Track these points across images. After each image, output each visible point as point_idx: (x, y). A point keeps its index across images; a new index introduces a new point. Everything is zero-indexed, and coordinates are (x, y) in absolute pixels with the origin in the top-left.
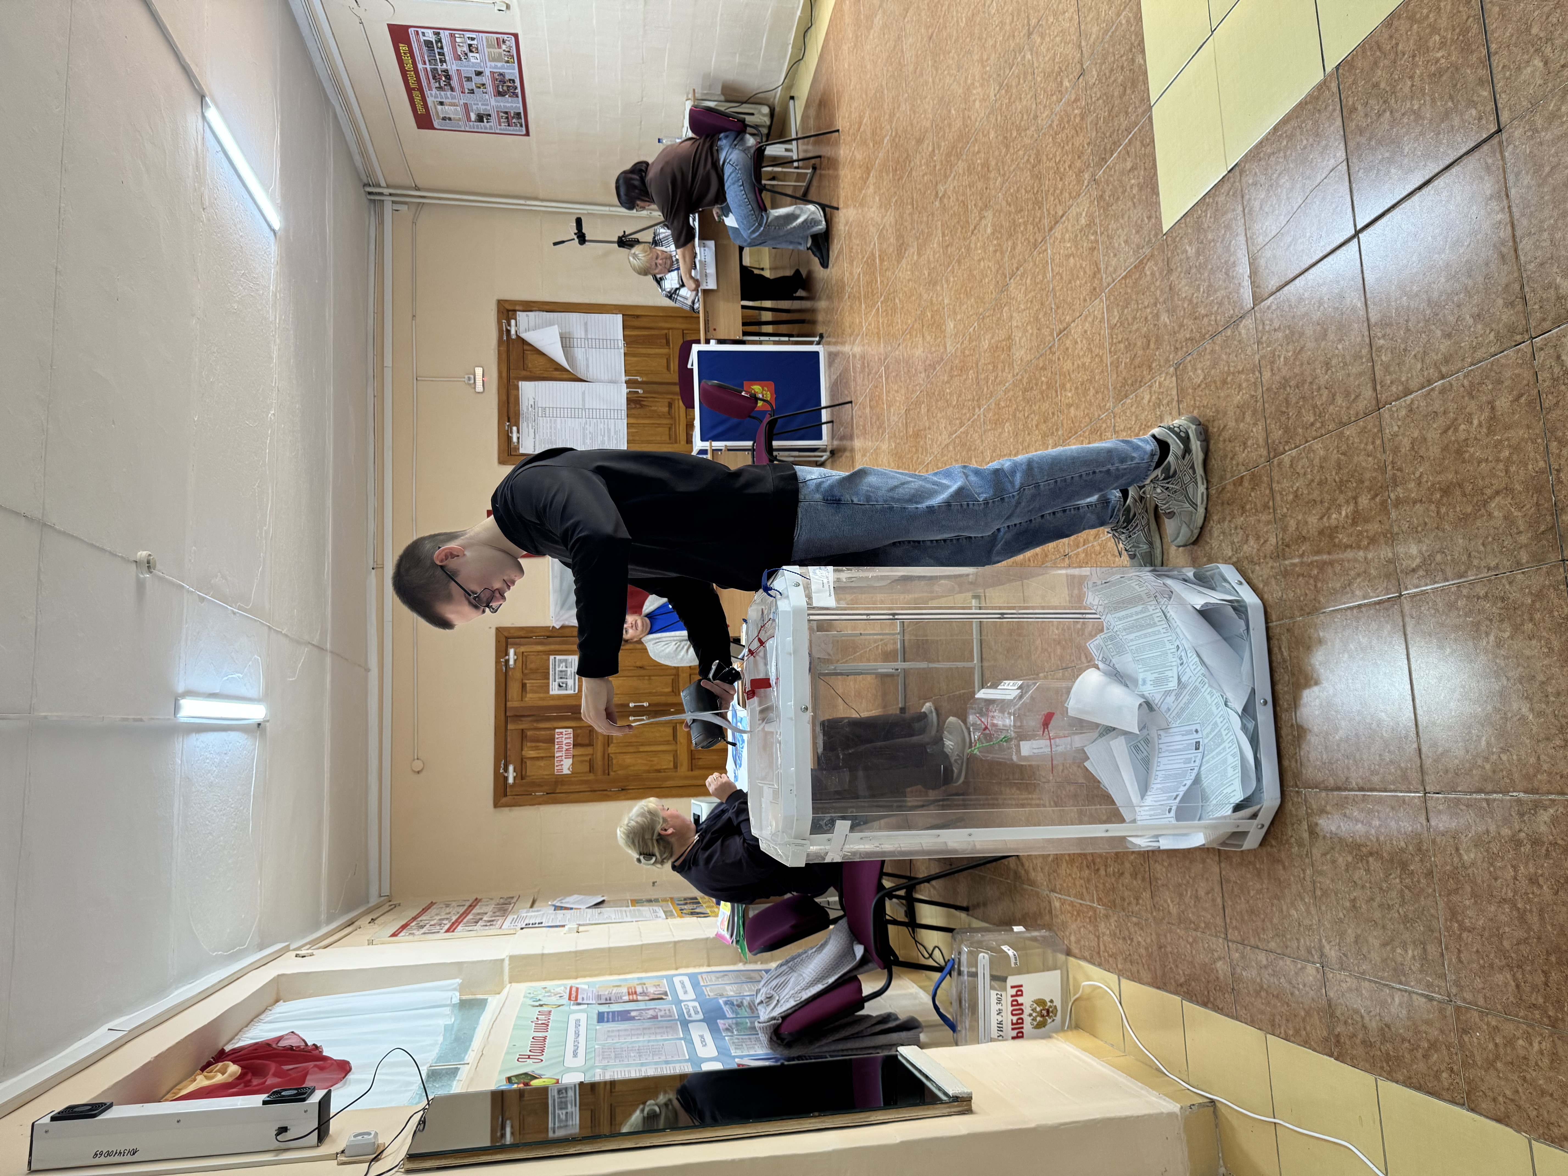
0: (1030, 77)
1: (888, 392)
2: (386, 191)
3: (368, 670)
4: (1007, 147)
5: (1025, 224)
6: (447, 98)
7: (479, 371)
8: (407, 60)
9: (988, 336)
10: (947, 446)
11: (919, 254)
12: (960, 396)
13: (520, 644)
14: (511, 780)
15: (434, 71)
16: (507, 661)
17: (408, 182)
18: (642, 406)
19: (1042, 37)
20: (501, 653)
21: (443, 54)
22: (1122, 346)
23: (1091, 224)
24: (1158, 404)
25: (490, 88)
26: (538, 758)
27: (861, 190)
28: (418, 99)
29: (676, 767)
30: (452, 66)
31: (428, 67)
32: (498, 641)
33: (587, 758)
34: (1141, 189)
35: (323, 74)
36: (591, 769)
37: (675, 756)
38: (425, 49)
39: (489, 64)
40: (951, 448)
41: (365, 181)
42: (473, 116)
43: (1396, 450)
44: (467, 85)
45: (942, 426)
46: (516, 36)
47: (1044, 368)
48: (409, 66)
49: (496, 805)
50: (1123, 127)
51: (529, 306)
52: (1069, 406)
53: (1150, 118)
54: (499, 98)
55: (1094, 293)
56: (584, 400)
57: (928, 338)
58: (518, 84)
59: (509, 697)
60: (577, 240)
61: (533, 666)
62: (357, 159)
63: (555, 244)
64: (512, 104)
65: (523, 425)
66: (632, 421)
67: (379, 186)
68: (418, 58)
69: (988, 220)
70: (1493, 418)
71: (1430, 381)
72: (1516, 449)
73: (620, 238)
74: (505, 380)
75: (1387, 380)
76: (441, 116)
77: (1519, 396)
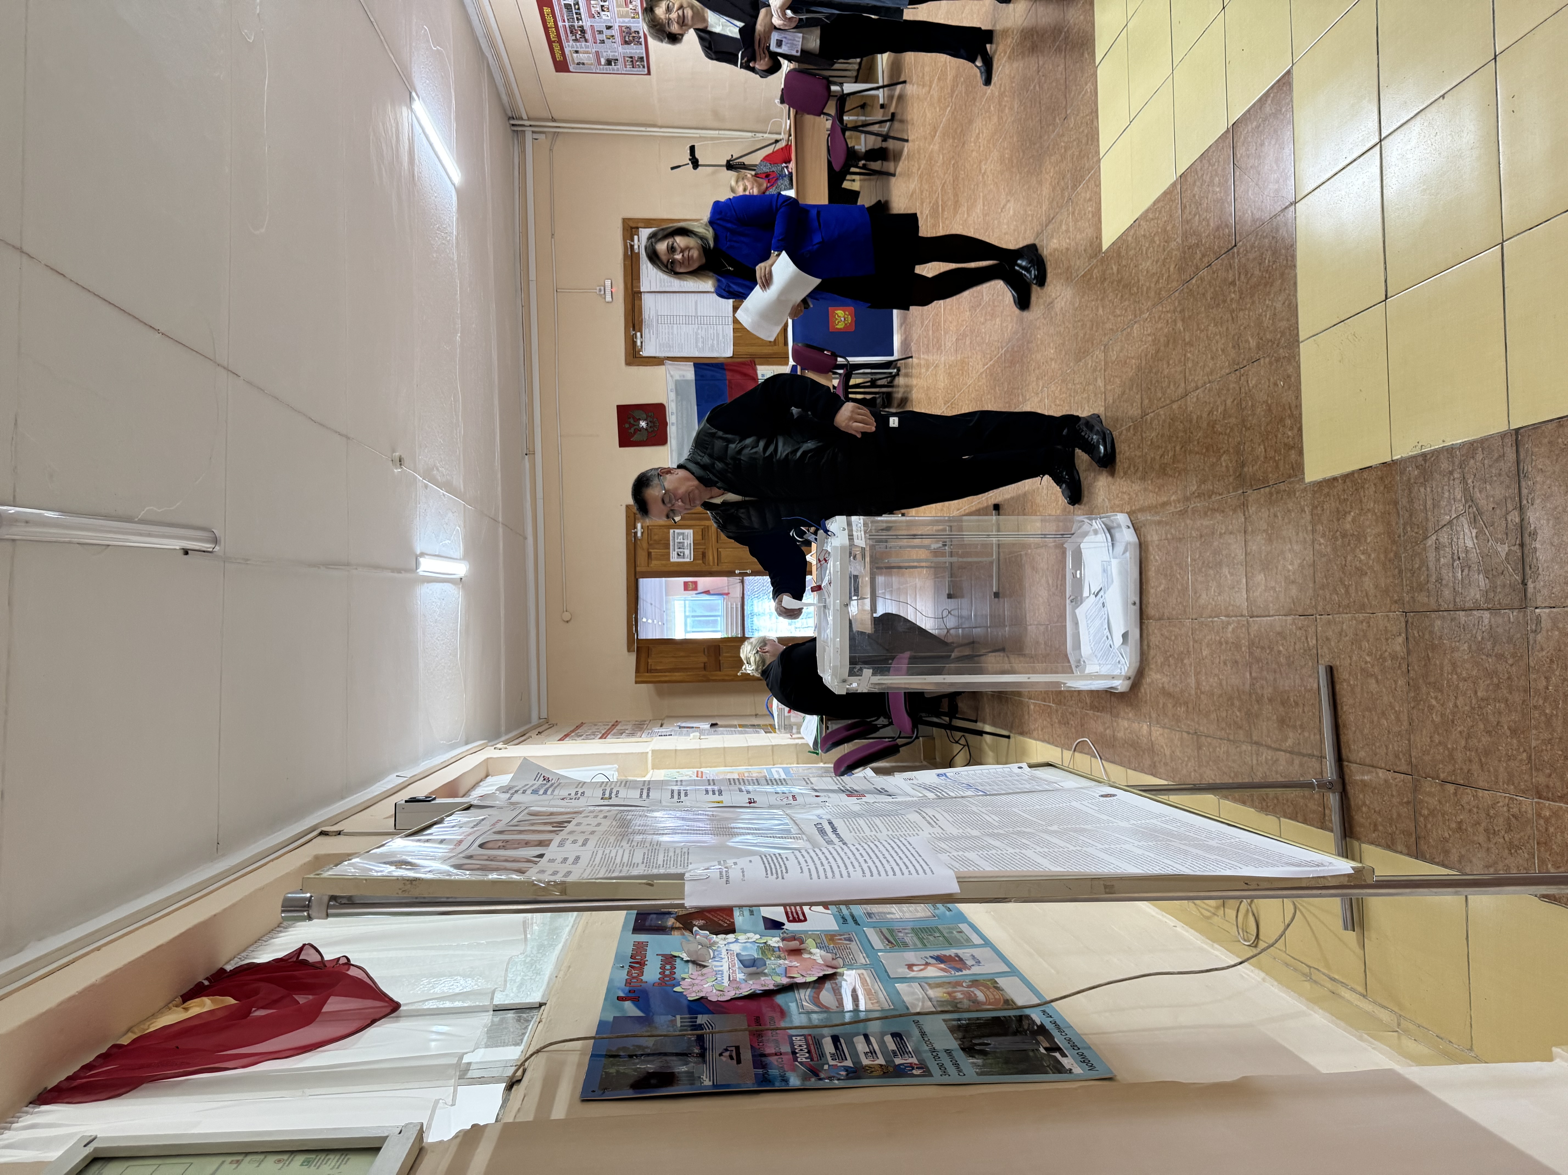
0: (1038, 105)
2: (527, 123)
3: (525, 538)
6: (581, 47)
7: (608, 283)
8: (550, 19)
10: (981, 374)
12: (990, 336)
15: (572, 27)
16: (636, 533)
17: (546, 114)
20: (631, 525)
21: (580, 14)
22: (1080, 324)
23: (1067, 230)
24: (1095, 370)
25: (618, 39)
28: (557, 49)
30: (586, 23)
31: (567, 24)
32: (628, 517)
34: (1093, 216)
38: (565, 10)
39: (617, 20)
41: (510, 115)
42: (603, 61)
44: (599, 37)
48: (551, 24)
49: (629, 650)
50: (1086, 167)
52: (1052, 360)
53: (1100, 167)
54: (626, 46)
55: (1067, 281)
56: (696, 309)
59: (638, 563)
60: (691, 166)
61: (656, 537)
62: (504, 98)
63: (673, 168)
64: (636, 51)
65: (646, 331)
67: (522, 119)
68: (559, 18)
69: (1011, 205)
70: (1225, 410)
71: (1205, 384)
72: (1232, 429)
73: (728, 162)
74: (630, 291)
75: (1190, 378)
76: (576, 62)
77: (1234, 400)
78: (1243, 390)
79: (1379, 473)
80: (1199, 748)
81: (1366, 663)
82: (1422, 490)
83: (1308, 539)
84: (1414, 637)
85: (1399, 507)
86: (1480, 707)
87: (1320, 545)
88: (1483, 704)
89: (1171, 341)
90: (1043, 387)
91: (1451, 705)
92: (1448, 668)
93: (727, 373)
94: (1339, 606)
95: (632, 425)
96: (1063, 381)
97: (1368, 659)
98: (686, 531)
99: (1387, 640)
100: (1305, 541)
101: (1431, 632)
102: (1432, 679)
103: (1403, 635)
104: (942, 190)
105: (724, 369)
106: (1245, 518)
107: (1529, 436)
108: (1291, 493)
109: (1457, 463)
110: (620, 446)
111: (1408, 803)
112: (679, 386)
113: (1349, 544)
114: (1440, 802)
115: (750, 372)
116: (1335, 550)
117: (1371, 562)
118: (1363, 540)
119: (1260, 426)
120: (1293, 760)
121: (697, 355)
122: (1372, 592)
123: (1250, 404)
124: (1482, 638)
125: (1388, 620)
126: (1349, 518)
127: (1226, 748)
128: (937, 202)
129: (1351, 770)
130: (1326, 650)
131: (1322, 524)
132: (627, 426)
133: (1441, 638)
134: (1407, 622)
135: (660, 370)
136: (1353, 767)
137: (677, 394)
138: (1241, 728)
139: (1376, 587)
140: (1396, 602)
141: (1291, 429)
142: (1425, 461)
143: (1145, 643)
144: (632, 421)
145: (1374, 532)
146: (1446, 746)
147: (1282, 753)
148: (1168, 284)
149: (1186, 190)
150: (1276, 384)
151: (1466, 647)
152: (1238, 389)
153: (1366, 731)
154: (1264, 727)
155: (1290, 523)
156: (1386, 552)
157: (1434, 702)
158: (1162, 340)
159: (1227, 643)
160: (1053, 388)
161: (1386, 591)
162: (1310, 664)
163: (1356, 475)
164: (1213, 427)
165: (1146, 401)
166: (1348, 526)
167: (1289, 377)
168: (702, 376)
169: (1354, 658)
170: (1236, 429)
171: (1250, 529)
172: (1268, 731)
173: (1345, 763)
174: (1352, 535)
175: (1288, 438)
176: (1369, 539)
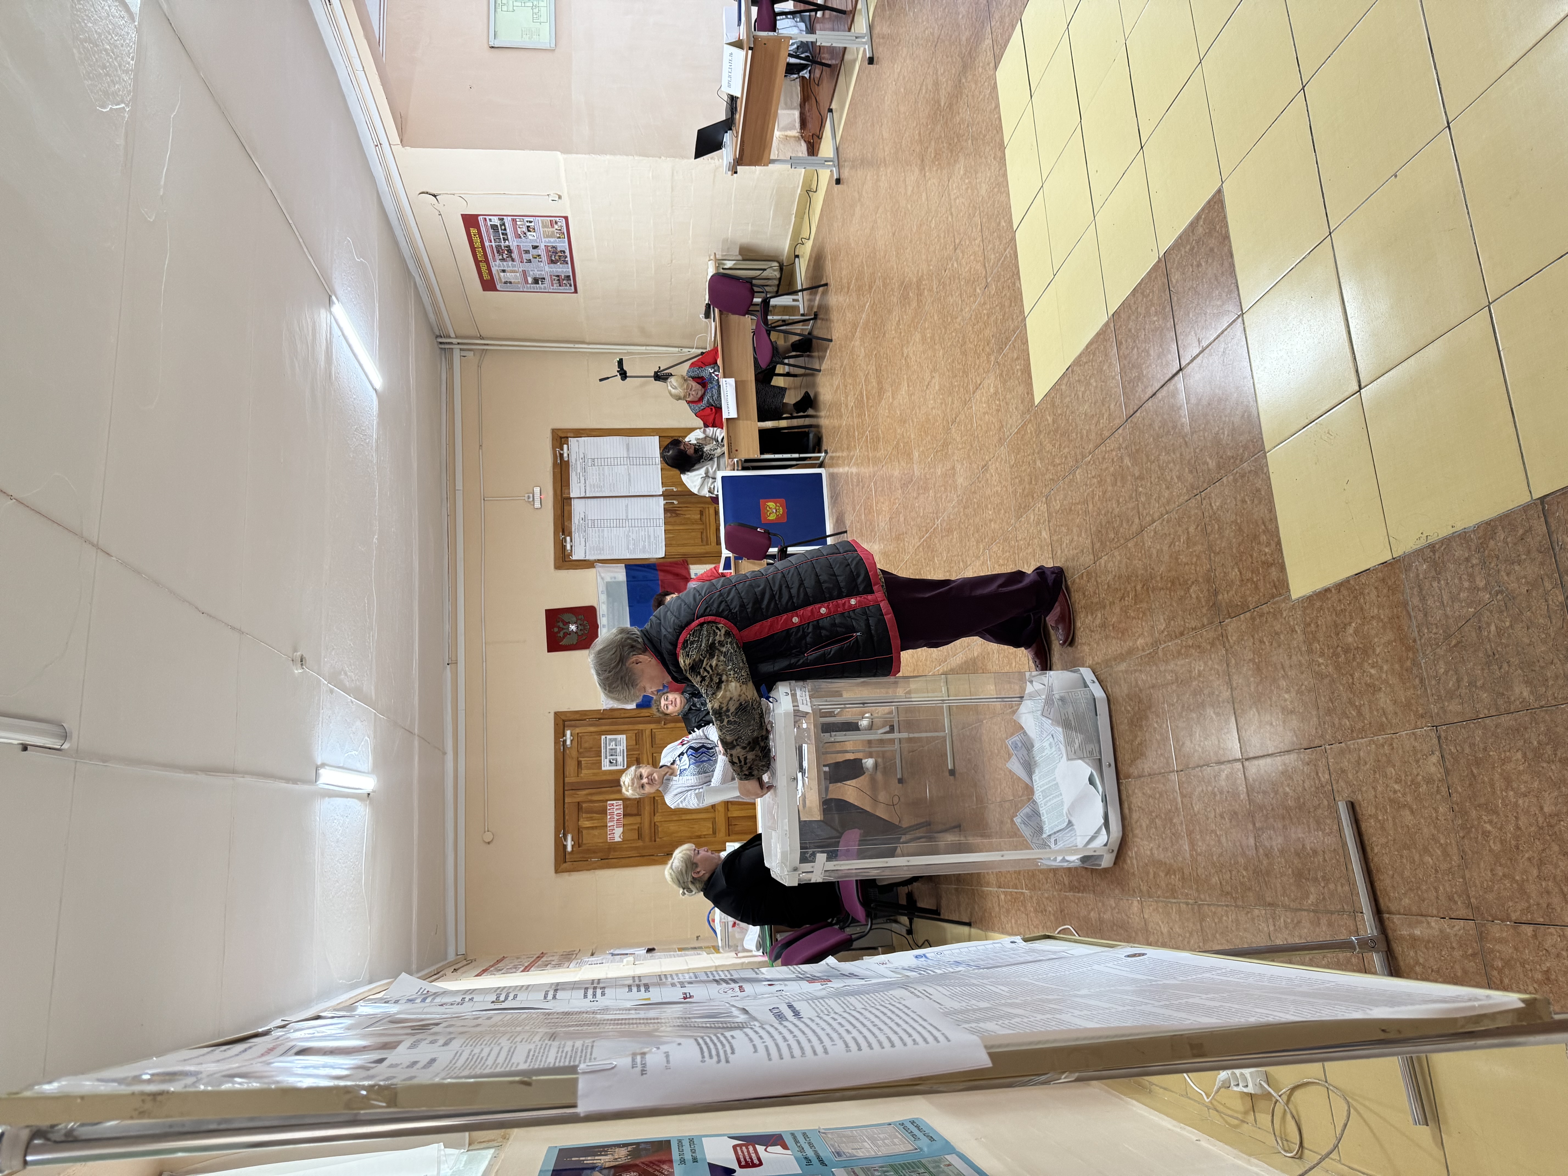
0: (957, 281)
1: (877, 503)
2: (455, 341)
3: (445, 753)
4: (945, 328)
5: (959, 386)
6: (508, 266)
7: (537, 490)
8: (476, 240)
9: (940, 466)
10: (918, 547)
11: (893, 397)
12: (924, 509)
13: (575, 726)
14: (569, 849)
15: (498, 247)
16: (565, 742)
17: (472, 332)
18: (677, 515)
19: (963, 252)
20: (559, 733)
21: (506, 234)
22: (1017, 480)
23: (997, 393)
24: (1038, 523)
25: (544, 258)
26: (592, 828)
27: (851, 341)
28: (484, 268)
29: (714, 833)
30: (513, 243)
31: (493, 244)
32: (556, 724)
33: (636, 827)
34: (1022, 373)
35: (406, 253)
36: (640, 836)
37: (714, 823)
38: (491, 231)
39: (543, 240)
40: (921, 549)
41: (438, 334)
42: (530, 280)
43: (1150, 557)
44: (525, 257)
45: (914, 532)
46: (566, 218)
47: (975, 493)
48: (478, 244)
49: (557, 871)
50: (1011, 328)
51: (579, 433)
52: (991, 521)
53: (1025, 325)
54: (552, 265)
55: (1001, 441)
56: (627, 513)
57: (902, 463)
58: (567, 253)
59: (567, 773)
60: (619, 377)
61: (587, 745)
62: (432, 316)
63: (601, 380)
64: (563, 269)
65: (575, 535)
66: (669, 527)
67: (450, 337)
68: (485, 239)
69: (936, 380)
70: (1188, 538)
71: (1162, 515)
72: (1198, 557)
73: (656, 373)
74: (560, 498)
75: (1145, 513)
76: (503, 281)
77: (1198, 526)
78: (1206, 514)
79: (1380, 574)
80: (1202, 920)
81: (1395, 792)
82: (1435, 584)
83: (1303, 661)
84: (1452, 754)
85: (1410, 609)
86: (1551, 826)
87: (1319, 665)
88: (1553, 822)
89: (1119, 478)
90: (984, 549)
91: (1511, 828)
92: (1499, 784)
93: (659, 573)
94: (1352, 731)
95: (561, 629)
96: (1005, 540)
97: (1397, 787)
98: (619, 737)
99: (1417, 761)
100: (1301, 665)
101: (1472, 745)
102: (1483, 800)
103: (1437, 753)
104: (865, 381)
105: (656, 570)
106: (1227, 650)
107: (1558, 503)
108: (1277, 614)
109: (1473, 548)
110: (549, 651)
111: (1474, 955)
112: (610, 588)
113: (1354, 659)
114: (1516, 949)
115: (683, 572)
116: (1338, 668)
117: (1384, 676)
118: (1370, 652)
119: (1231, 548)
120: (1319, 919)
121: (628, 556)
122: (1390, 708)
123: (1216, 527)
124: (1539, 743)
125: (1416, 739)
126: (1350, 630)
127: (1234, 916)
128: (861, 393)
129: (1393, 923)
130: (1342, 783)
131: (1319, 641)
132: (556, 630)
133: (1485, 749)
134: (1439, 738)
135: (590, 573)
136: (1396, 918)
137: (609, 595)
138: (1250, 889)
139: (1395, 702)
140: (1422, 717)
141: (1268, 545)
142: (1434, 552)
143: (1126, 806)
144: (561, 625)
145: (1383, 641)
146: (1514, 879)
147: (1305, 913)
148: (1110, 423)
149: (1121, 326)
150: (1244, 501)
151: (1519, 755)
152: (1200, 513)
153: (1407, 873)
154: (1278, 885)
155: (1279, 646)
156: (1400, 661)
157: (1488, 827)
158: (1108, 480)
159: (1221, 793)
160: (995, 548)
161: (1408, 705)
162: (1326, 803)
163: (1352, 582)
164: (1177, 559)
165: (1097, 545)
166: (1350, 640)
167: (1258, 490)
168: (634, 577)
169: (1379, 789)
170: (1203, 556)
171: (1233, 661)
172: (1283, 887)
173: (1386, 916)
174: (1357, 648)
175: (1266, 554)
176: (1378, 650)
